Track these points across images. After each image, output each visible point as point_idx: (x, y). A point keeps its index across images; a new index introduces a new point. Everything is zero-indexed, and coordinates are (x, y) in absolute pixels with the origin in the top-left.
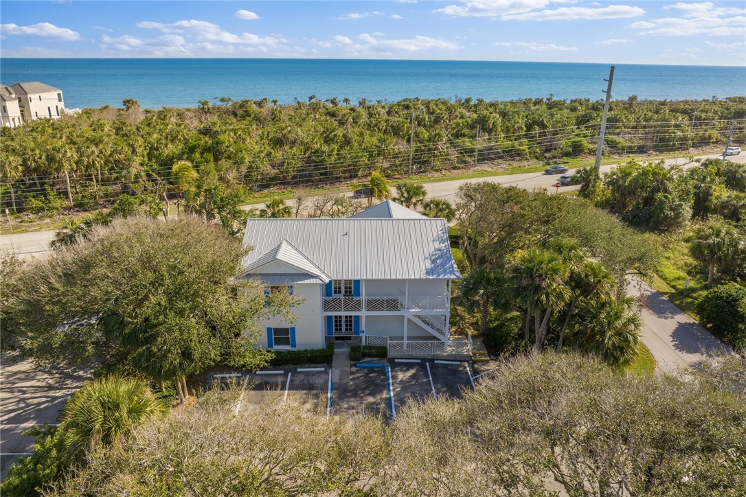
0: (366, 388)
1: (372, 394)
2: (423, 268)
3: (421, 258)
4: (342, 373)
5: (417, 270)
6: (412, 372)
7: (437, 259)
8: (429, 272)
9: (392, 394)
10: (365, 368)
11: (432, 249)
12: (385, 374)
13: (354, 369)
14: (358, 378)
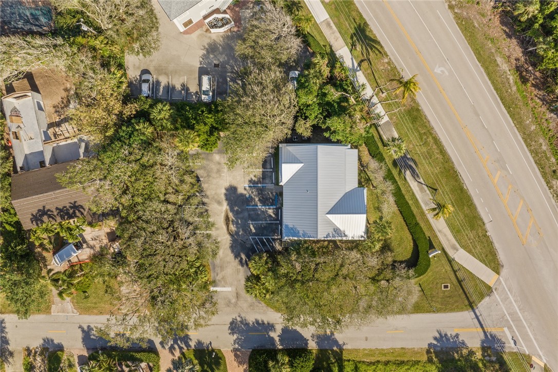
0: (263, 198)
1: (259, 200)
2: (288, 224)
3: (294, 224)
4: (272, 190)
5: (287, 221)
6: (273, 216)
7: (294, 231)
8: (287, 226)
9: (260, 207)
10: (275, 198)
11: (299, 229)
12: (272, 205)
13: (274, 194)
14: (269, 195)
